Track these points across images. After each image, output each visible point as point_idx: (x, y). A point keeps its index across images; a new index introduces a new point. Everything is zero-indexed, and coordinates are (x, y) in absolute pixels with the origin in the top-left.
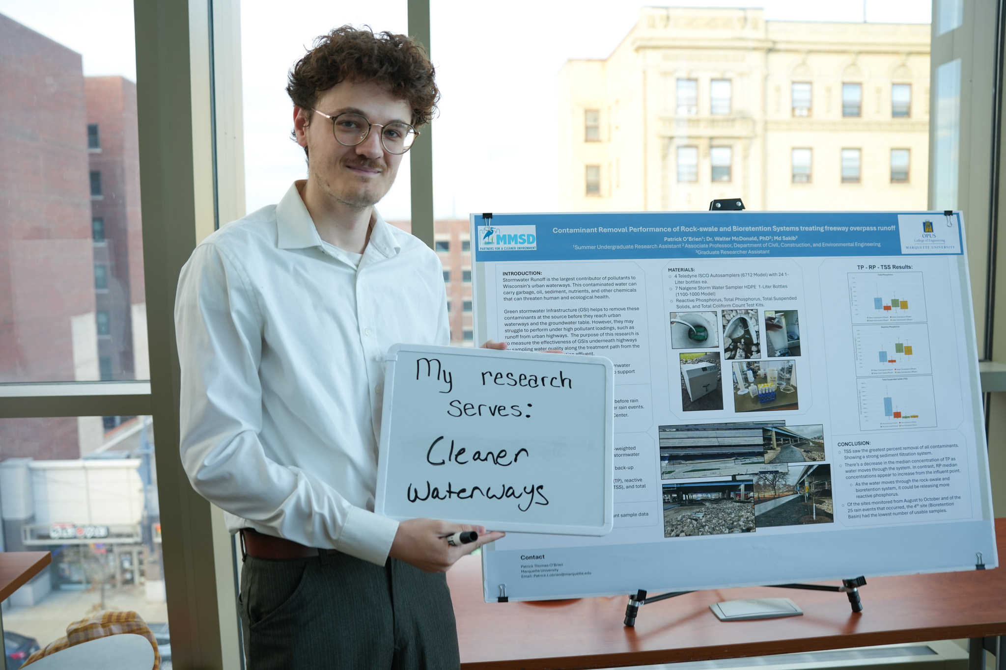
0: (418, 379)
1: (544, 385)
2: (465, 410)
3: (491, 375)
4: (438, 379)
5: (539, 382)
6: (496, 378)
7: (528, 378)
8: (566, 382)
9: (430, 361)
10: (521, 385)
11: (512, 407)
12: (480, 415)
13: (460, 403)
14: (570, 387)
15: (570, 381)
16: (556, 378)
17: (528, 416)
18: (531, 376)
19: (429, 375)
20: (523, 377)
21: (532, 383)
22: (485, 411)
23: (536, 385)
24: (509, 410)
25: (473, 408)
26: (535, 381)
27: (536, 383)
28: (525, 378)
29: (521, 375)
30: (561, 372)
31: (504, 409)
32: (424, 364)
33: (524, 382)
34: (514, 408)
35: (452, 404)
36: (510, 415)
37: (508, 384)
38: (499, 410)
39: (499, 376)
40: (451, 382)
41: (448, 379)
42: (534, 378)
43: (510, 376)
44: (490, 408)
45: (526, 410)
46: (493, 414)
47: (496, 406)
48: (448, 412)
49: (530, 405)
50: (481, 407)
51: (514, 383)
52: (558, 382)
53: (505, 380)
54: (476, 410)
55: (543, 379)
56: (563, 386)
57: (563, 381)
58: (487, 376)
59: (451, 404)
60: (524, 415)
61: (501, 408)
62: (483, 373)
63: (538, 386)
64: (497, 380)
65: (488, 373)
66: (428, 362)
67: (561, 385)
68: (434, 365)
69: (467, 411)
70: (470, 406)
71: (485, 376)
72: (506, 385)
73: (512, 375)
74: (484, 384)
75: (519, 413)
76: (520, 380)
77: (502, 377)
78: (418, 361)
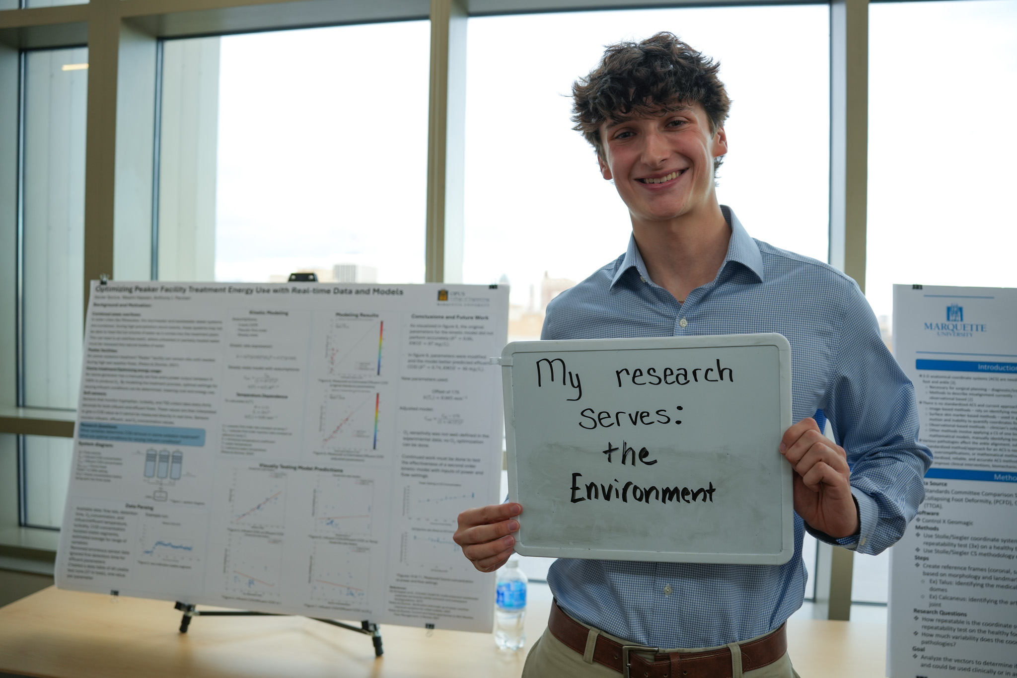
0: (540, 386)
1: (696, 380)
2: (600, 420)
3: (628, 373)
4: (564, 384)
5: (690, 376)
6: (634, 376)
7: (676, 373)
8: (726, 374)
9: (552, 362)
10: (666, 382)
11: (657, 412)
12: (619, 424)
13: (593, 412)
14: (732, 380)
15: (731, 371)
16: (712, 370)
17: (678, 422)
18: (678, 370)
19: (553, 380)
20: (668, 372)
21: (681, 379)
22: (624, 419)
23: (686, 381)
24: (653, 417)
25: (609, 417)
26: (684, 376)
27: (686, 379)
28: (672, 374)
29: (666, 370)
30: (718, 361)
31: (648, 415)
32: (544, 366)
33: (670, 379)
34: (659, 413)
35: (584, 414)
36: (656, 423)
37: (650, 383)
38: (642, 417)
39: (638, 373)
40: (579, 386)
41: (576, 384)
42: (683, 372)
43: (651, 372)
44: (630, 415)
45: (675, 415)
46: (635, 423)
47: (637, 413)
48: (580, 424)
49: (680, 408)
50: (619, 415)
51: (657, 381)
52: (714, 375)
53: (646, 378)
54: (613, 419)
55: (694, 373)
56: (722, 379)
57: (721, 373)
58: (623, 375)
59: (582, 414)
60: (673, 421)
61: (644, 415)
62: (617, 372)
63: (689, 381)
64: (636, 380)
65: (624, 371)
66: (550, 363)
67: (719, 378)
68: (557, 366)
69: (602, 421)
70: (605, 415)
71: (620, 375)
72: (648, 384)
73: (654, 371)
74: (620, 386)
75: (666, 420)
76: (665, 376)
77: (641, 375)
78: (538, 363)
